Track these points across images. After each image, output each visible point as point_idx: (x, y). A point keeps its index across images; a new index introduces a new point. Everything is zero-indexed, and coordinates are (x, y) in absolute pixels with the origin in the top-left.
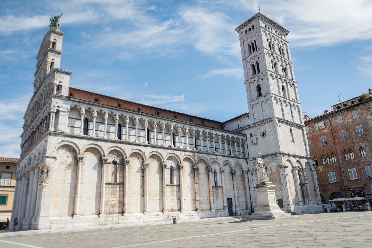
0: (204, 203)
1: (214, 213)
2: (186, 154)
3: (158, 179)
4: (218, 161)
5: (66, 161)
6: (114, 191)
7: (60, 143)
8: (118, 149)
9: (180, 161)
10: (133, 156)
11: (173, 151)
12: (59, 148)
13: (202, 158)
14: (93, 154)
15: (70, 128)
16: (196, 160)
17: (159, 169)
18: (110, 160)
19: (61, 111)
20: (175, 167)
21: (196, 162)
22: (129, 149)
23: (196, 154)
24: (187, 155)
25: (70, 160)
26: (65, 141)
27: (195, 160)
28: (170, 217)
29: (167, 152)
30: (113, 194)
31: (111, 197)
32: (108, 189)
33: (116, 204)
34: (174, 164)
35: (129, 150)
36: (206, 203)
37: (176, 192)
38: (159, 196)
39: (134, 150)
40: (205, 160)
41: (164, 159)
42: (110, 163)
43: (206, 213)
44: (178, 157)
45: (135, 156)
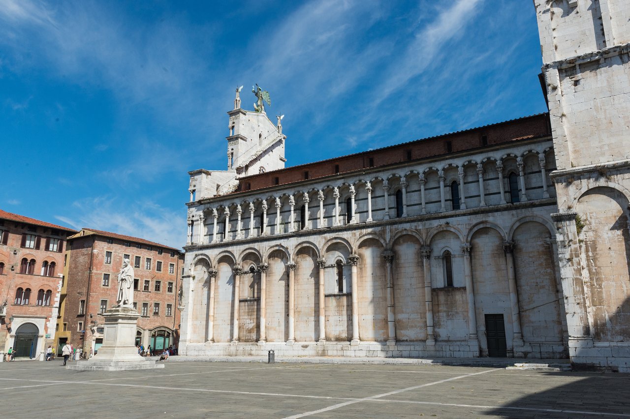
0: (412, 327)
1: (432, 348)
2: (364, 233)
3: (314, 287)
5: (203, 278)
6: (250, 310)
7: (195, 258)
8: (253, 251)
9: (352, 248)
10: (275, 257)
11: (337, 233)
12: (196, 264)
13: (405, 233)
14: (228, 264)
15: (208, 236)
16: (388, 240)
17: (315, 269)
18: (247, 268)
19: (195, 221)
20: (344, 261)
21: (387, 244)
22: (266, 247)
23: (388, 228)
24: (366, 235)
25: (206, 276)
26: (199, 255)
27: (385, 240)
29: (325, 238)
30: (250, 314)
31: (248, 319)
32: (244, 308)
33: (252, 329)
34: (343, 257)
35: (265, 250)
36: (416, 326)
37: (345, 307)
38: (313, 315)
39: (273, 247)
40: (414, 234)
41: (320, 251)
42: (246, 273)
43: (408, 348)
44: (347, 242)
45: (279, 255)
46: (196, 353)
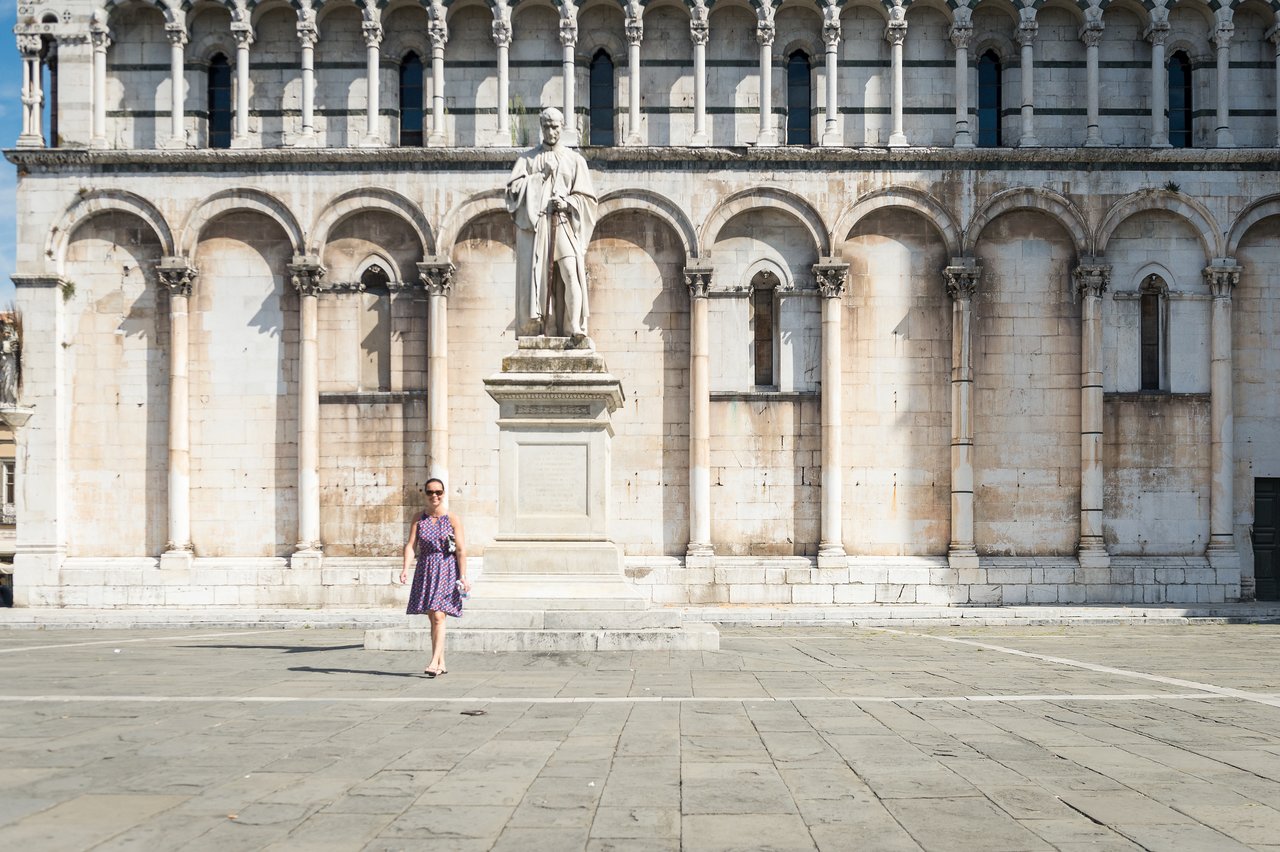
0: (1028, 510)
1: (1102, 577)
2: (878, 186)
3: (661, 365)
4: (1183, 210)
5: (118, 294)
6: (373, 437)
7: (75, 204)
8: (385, 204)
9: (826, 236)
10: (484, 237)
11: (769, 174)
12: (77, 234)
13: (1024, 202)
14: (252, 244)
15: (132, 119)
16: (965, 221)
17: (667, 299)
18: (348, 268)
19: (66, 41)
20: (787, 278)
21: (959, 235)
22: (449, 195)
23: (967, 177)
24: (884, 192)
25: (136, 287)
26: (95, 195)
27: (954, 219)
28: (723, 589)
29: (719, 186)
30: (369, 450)
31: (362, 469)
32: (339, 425)
33: (387, 506)
34: (783, 263)
35: (449, 203)
36: (1040, 510)
37: (789, 442)
38: (660, 462)
39: (485, 196)
40: (1057, 210)
41: (698, 233)
42: (346, 289)
43: (1023, 576)
44: (810, 211)
45: (503, 231)
46: (113, 597)
